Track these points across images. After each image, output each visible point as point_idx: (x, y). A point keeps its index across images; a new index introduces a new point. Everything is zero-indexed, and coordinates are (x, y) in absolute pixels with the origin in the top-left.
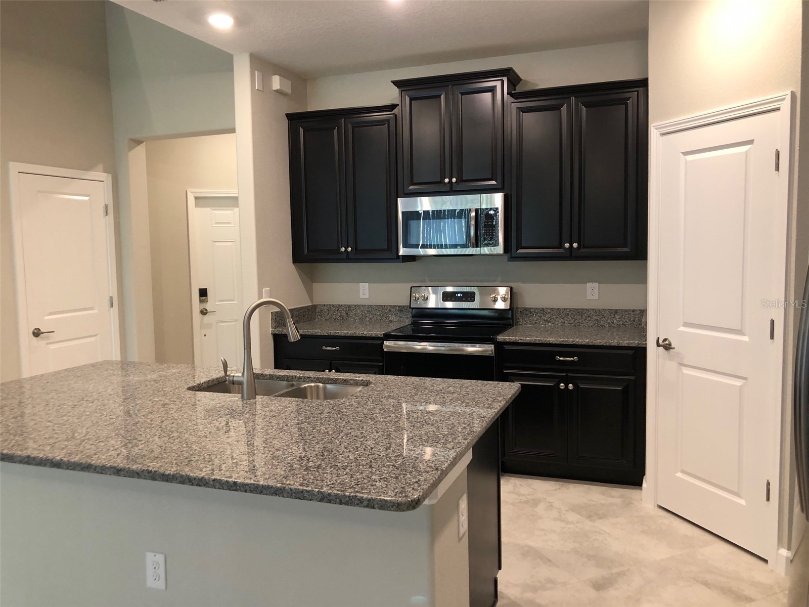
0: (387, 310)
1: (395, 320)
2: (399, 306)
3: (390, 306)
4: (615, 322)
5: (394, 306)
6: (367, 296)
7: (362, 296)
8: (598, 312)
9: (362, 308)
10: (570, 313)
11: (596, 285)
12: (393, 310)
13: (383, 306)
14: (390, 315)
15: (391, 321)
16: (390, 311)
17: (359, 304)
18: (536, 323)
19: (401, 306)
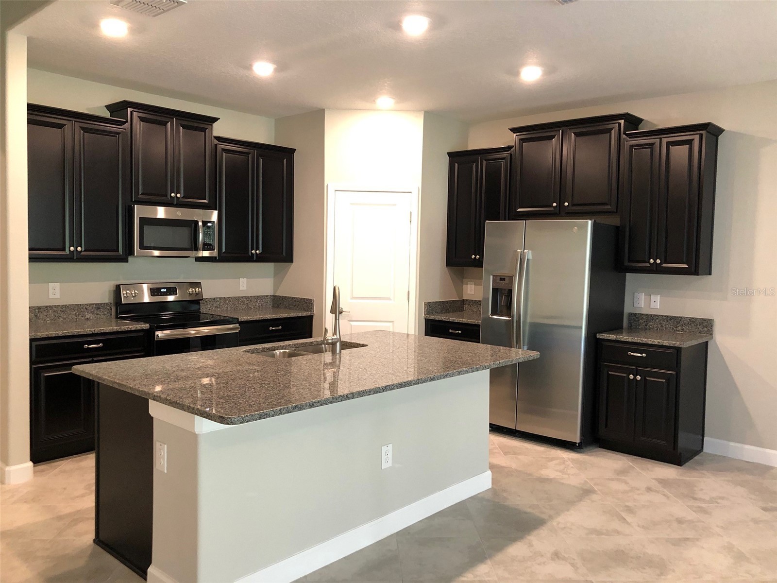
0: (83, 308)
1: (91, 318)
2: (96, 304)
3: (87, 304)
4: (257, 304)
5: (91, 304)
6: (58, 296)
7: (51, 296)
8: (249, 298)
9: (54, 308)
10: (232, 300)
11: (245, 279)
12: (89, 308)
13: (79, 305)
14: (86, 314)
15: (88, 319)
16: (86, 309)
17: (51, 305)
18: (210, 310)
19: (98, 304)
